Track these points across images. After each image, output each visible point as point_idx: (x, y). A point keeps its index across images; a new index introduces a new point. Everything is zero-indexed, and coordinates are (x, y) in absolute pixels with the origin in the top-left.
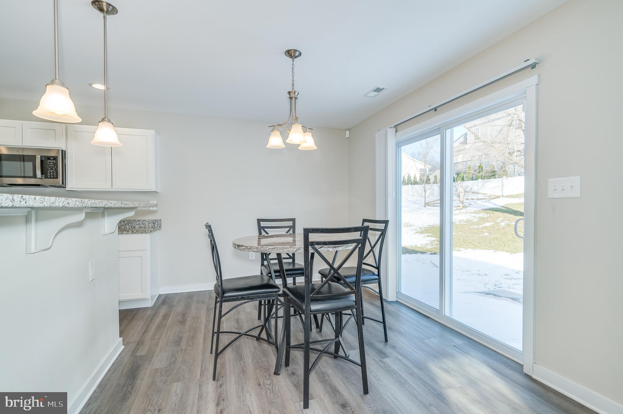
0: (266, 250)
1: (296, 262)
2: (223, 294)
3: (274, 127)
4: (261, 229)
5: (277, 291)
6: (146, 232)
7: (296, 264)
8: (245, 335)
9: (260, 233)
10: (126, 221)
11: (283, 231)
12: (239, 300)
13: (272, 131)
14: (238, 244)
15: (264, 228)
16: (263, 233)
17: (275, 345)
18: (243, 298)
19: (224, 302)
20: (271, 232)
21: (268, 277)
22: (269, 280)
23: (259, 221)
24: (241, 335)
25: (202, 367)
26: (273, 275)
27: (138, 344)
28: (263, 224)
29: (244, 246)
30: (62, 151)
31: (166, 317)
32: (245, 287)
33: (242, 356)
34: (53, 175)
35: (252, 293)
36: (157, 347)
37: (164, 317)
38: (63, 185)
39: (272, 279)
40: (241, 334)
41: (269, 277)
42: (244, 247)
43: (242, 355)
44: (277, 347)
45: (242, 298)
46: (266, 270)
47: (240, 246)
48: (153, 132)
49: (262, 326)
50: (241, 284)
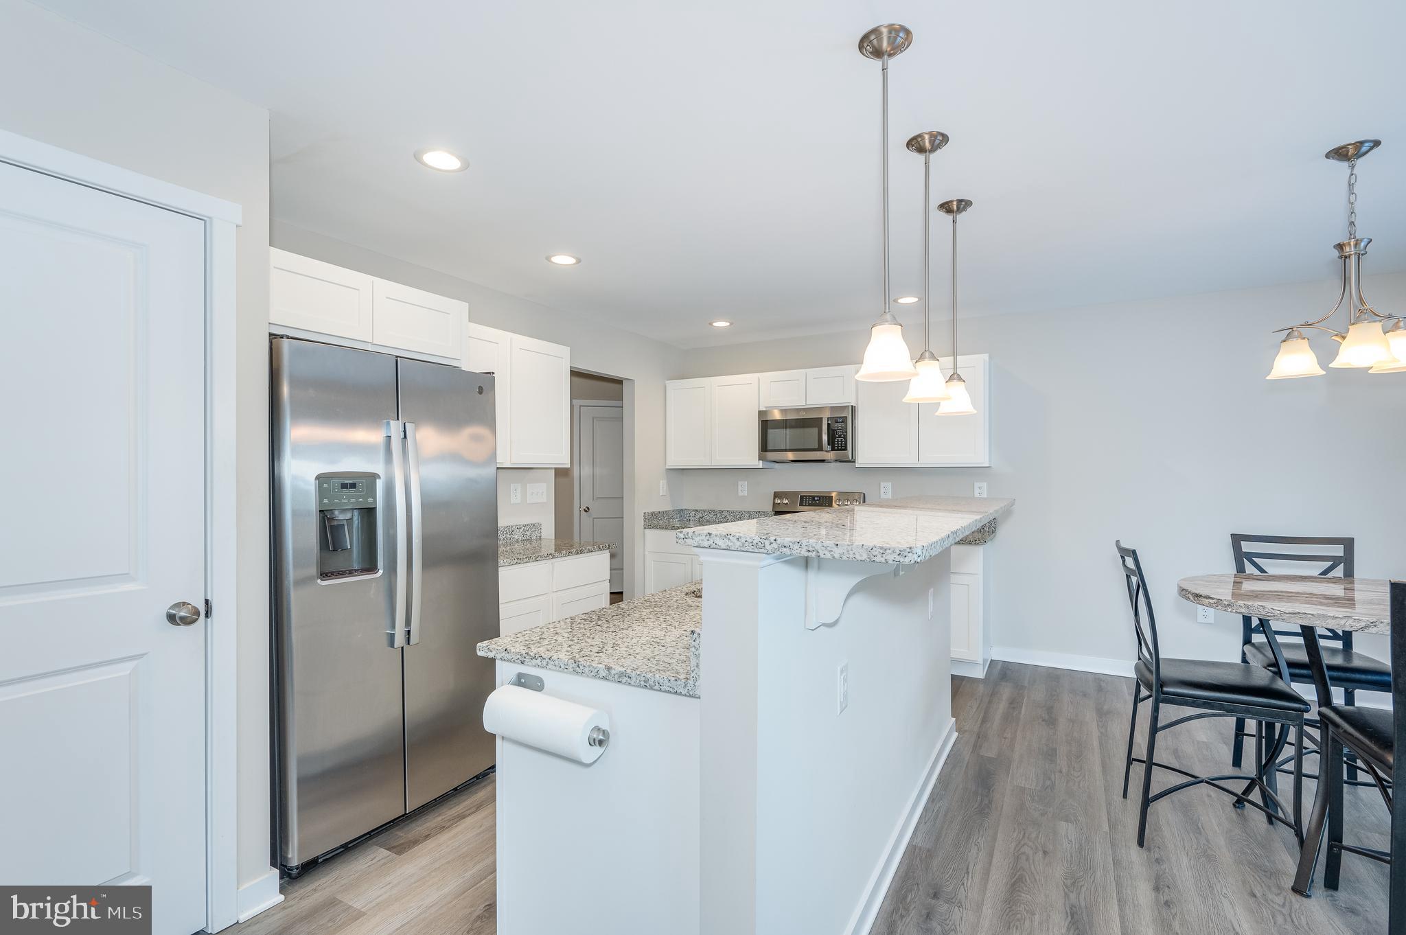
0: (1259, 608)
1: (1353, 651)
2: (1162, 686)
3: (1291, 330)
4: (1241, 558)
5: (1300, 708)
6: (977, 542)
7: (1353, 657)
8: (1207, 782)
9: (1241, 569)
11: (1315, 569)
12: (1198, 706)
13: (1285, 341)
14: (1197, 592)
15: (1250, 557)
16: (1250, 569)
17: (1293, 828)
18: (1207, 703)
19: (1163, 702)
20: (1272, 567)
21: (1271, 674)
22: (1273, 680)
23: (1237, 539)
24: (1196, 781)
25: (1109, 813)
26: (1285, 671)
27: (979, 737)
28: (1246, 547)
29: (1211, 598)
30: (852, 406)
31: (1014, 704)
32: (1213, 682)
33: (1200, 827)
34: (841, 444)
35: (1232, 698)
36: (1012, 751)
37: (1011, 703)
38: (853, 461)
39: (1281, 678)
40: (1198, 780)
41: (1274, 673)
42: (1211, 601)
43: (1200, 825)
44: (1299, 833)
45: (1205, 703)
46: (1260, 656)
47: (1201, 596)
48: (986, 356)
49: (1253, 780)
50: (1202, 675)
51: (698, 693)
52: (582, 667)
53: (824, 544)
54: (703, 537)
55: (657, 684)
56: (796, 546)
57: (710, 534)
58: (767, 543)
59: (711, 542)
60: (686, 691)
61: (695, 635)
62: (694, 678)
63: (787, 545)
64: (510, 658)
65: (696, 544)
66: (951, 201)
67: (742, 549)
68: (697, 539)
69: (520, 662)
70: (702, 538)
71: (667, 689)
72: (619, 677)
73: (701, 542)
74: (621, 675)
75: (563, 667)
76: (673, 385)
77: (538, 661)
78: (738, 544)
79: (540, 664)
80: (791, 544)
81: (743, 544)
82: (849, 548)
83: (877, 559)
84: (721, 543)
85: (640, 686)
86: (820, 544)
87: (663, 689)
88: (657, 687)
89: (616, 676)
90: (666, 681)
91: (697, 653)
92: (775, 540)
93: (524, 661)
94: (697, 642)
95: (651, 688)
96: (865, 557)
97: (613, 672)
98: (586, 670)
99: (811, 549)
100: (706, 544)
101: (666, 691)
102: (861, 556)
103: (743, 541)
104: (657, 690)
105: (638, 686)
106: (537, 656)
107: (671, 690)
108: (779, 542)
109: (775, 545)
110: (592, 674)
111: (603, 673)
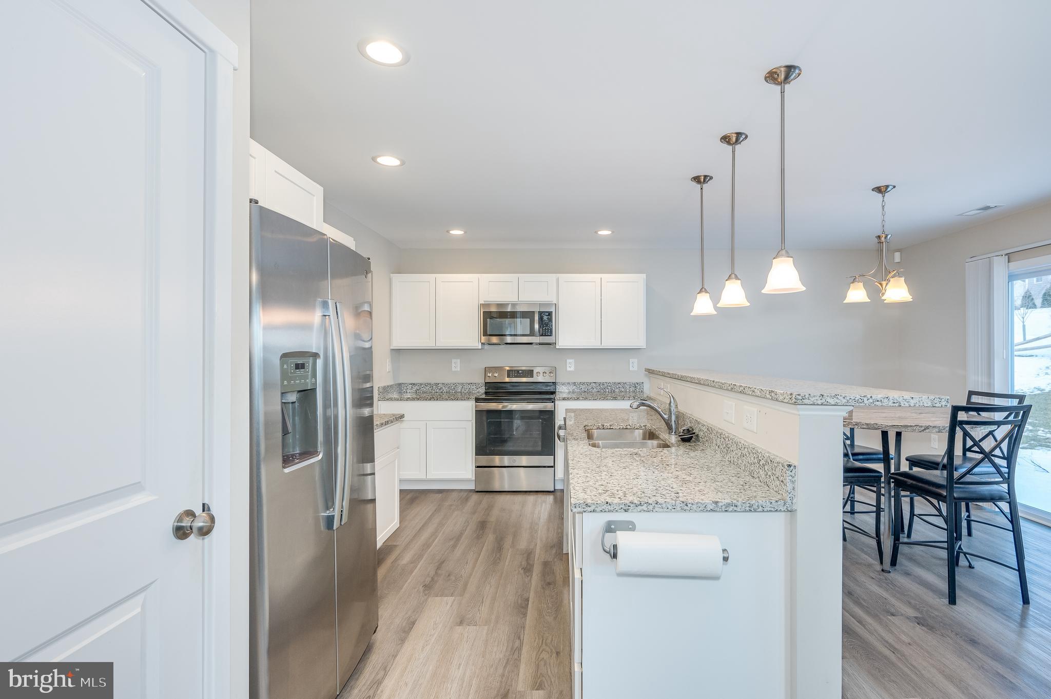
1: (856, 443)
3: (855, 278)
7: (855, 447)
10: (605, 384)
13: (852, 283)
30: (555, 304)
34: (548, 331)
38: (554, 344)
48: (644, 276)
51: (794, 507)
52: (689, 505)
53: (904, 398)
54: (817, 398)
55: (760, 507)
56: (886, 400)
57: (822, 396)
58: (865, 399)
59: (823, 401)
60: (785, 507)
61: (792, 468)
62: (791, 498)
63: (879, 400)
64: (612, 509)
65: (811, 403)
66: (701, 176)
67: (847, 404)
68: (812, 400)
69: (623, 511)
70: (815, 398)
71: (769, 509)
72: (726, 508)
73: (815, 401)
74: (728, 505)
75: (670, 508)
76: (396, 278)
77: (644, 507)
78: (844, 401)
79: (646, 509)
80: (882, 399)
81: (848, 401)
82: (920, 399)
83: (937, 405)
84: (832, 401)
85: (745, 511)
86: (901, 398)
87: (765, 510)
88: (761, 509)
89: (724, 507)
90: (769, 504)
91: (793, 480)
92: (871, 397)
93: (628, 509)
94: (793, 472)
95: (755, 511)
96: (930, 404)
97: (720, 504)
98: (694, 507)
99: (895, 401)
100: (819, 402)
101: (768, 511)
102: (927, 404)
103: (848, 398)
104: (760, 512)
105: (743, 512)
106: (642, 503)
107: (773, 509)
108: (873, 398)
109: (871, 401)
110: (701, 509)
111: (710, 507)
